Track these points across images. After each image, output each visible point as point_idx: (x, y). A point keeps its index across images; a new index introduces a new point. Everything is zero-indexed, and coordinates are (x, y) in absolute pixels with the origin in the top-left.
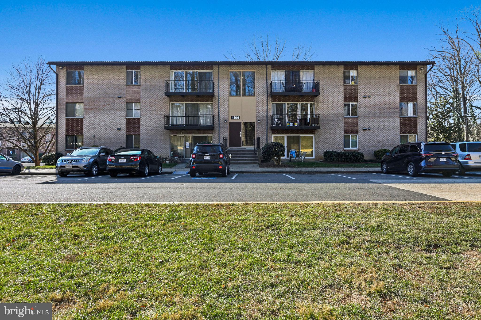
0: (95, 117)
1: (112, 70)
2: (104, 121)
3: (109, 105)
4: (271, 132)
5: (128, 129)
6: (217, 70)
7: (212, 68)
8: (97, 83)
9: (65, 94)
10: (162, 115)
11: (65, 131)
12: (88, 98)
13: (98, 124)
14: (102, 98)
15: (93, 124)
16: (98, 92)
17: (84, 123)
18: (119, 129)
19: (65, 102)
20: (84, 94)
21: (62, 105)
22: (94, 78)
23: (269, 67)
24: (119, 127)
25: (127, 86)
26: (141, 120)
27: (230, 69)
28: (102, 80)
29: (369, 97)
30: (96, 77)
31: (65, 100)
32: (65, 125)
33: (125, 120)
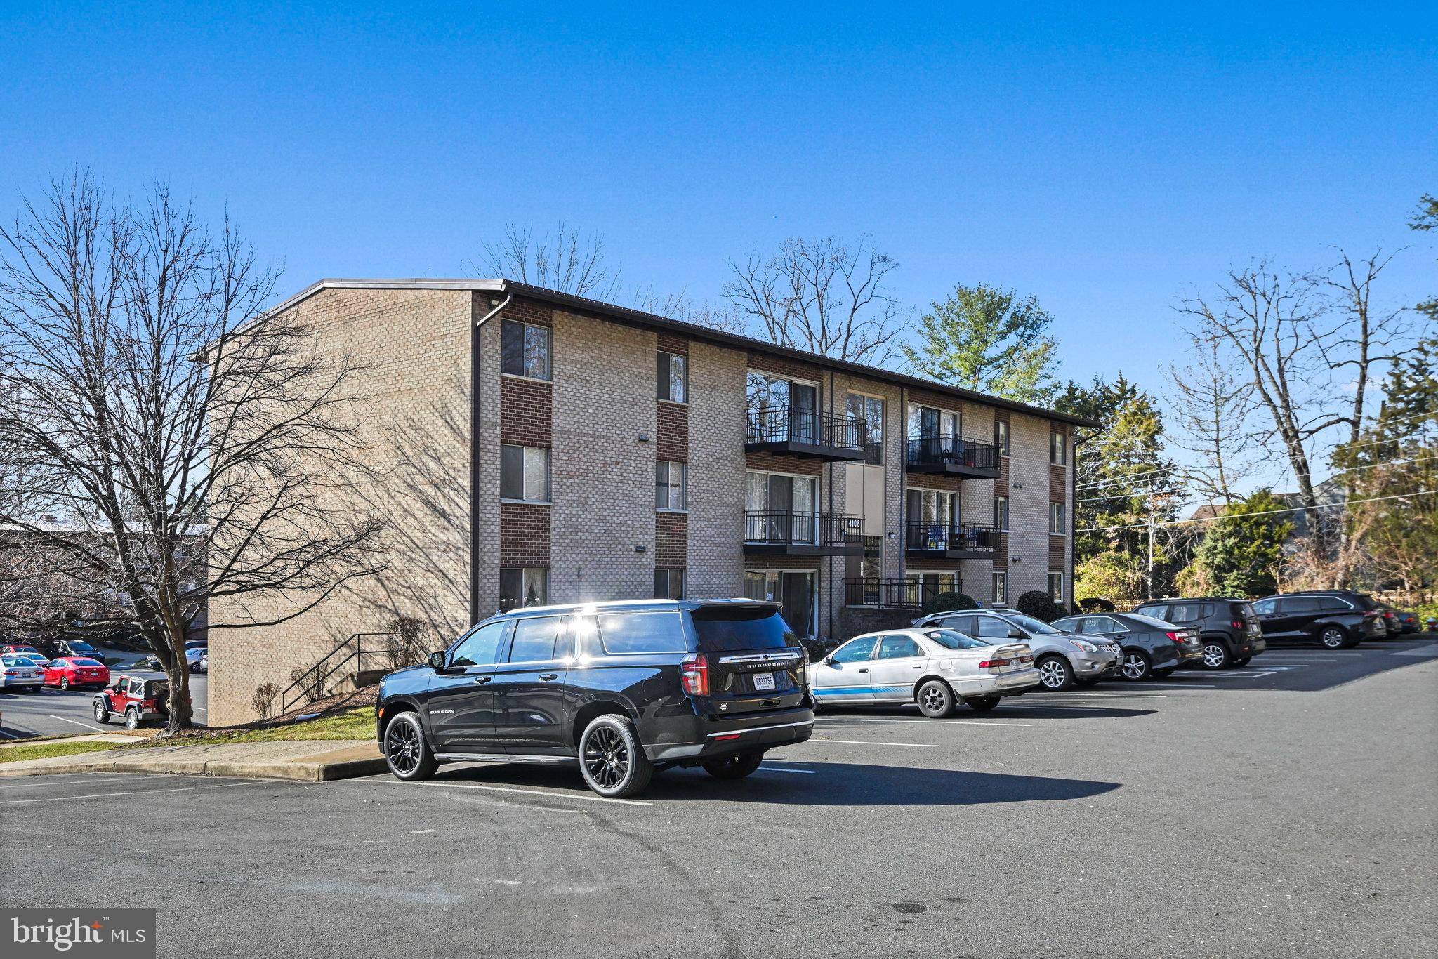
0: (582, 503)
1: (625, 340)
2: (604, 520)
3: (617, 463)
4: (905, 564)
5: (660, 549)
6: (829, 386)
7: (819, 378)
8: (588, 381)
9: (499, 409)
10: (731, 506)
11: (497, 554)
12: (565, 433)
13: (590, 531)
14: (600, 437)
15: (576, 530)
16: (591, 414)
17: (552, 526)
18: (640, 550)
19: (498, 440)
20: (554, 417)
21: (489, 451)
22: (579, 363)
23: (906, 391)
24: (640, 543)
25: (658, 403)
26: (688, 522)
27: (850, 387)
28: (601, 372)
29: (1021, 487)
30: (583, 357)
31: (498, 431)
32: (498, 530)
33: (654, 517)
